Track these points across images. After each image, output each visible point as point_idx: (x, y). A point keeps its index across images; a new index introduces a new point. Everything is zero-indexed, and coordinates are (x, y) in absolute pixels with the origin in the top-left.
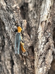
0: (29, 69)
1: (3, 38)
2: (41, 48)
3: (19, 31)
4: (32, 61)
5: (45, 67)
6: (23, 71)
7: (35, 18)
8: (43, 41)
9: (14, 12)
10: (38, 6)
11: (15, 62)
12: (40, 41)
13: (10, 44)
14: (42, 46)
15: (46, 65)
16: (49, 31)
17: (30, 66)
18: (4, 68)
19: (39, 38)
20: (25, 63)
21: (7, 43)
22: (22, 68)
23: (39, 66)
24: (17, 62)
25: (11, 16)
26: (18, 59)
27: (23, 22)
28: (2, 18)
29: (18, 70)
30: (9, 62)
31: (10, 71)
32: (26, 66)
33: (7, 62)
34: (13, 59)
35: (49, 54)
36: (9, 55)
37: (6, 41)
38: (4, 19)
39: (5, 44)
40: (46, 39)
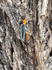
0: (29, 53)
1: (4, 30)
2: (43, 36)
3: (24, 23)
4: (33, 47)
5: (48, 50)
6: (22, 57)
7: (31, 14)
8: (44, 30)
9: (19, 8)
10: (33, 4)
11: (14, 50)
12: (41, 31)
13: (10, 35)
14: (43, 34)
15: (49, 48)
16: (48, 23)
17: (31, 51)
18: (5, 55)
19: (40, 28)
20: (26, 50)
21: (8, 34)
22: (21, 54)
23: (42, 50)
24: (16, 50)
25: (17, 11)
26: (17, 47)
27: (26, 16)
28: (7, 13)
29: (17, 56)
30: (9, 50)
31: (9, 57)
32: (27, 51)
33: (8, 50)
34: (13, 47)
35: (51, 40)
36: (10, 44)
37: (7, 33)
38: (9, 14)
39: (6, 36)
40: (45, 29)
